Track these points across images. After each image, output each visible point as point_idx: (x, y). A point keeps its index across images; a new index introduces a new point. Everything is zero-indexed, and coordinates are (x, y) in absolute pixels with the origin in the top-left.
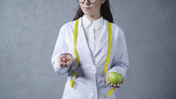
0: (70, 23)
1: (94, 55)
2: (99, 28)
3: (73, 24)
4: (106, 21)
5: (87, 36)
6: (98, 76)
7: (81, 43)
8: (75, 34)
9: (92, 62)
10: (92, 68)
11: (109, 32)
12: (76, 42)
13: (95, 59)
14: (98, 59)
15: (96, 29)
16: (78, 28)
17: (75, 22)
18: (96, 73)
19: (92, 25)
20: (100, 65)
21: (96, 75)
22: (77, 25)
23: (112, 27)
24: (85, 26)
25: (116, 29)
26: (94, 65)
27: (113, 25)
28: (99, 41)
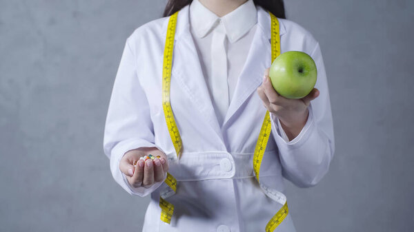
0: (154, 23)
1: (227, 119)
2: (243, 34)
3: (161, 26)
4: (262, 14)
5: (206, 60)
6: (240, 185)
7: (186, 82)
8: (167, 57)
9: (221, 142)
10: (221, 162)
11: (272, 46)
12: (170, 82)
13: (231, 130)
14: (238, 132)
15: (233, 38)
16: (176, 38)
17: (168, 19)
18: (236, 175)
19: (222, 26)
20: (245, 152)
21: (235, 181)
22: (173, 29)
23: (283, 31)
24: (200, 32)
25: (295, 37)
26: (229, 150)
27: (285, 25)
28: (241, 74)
